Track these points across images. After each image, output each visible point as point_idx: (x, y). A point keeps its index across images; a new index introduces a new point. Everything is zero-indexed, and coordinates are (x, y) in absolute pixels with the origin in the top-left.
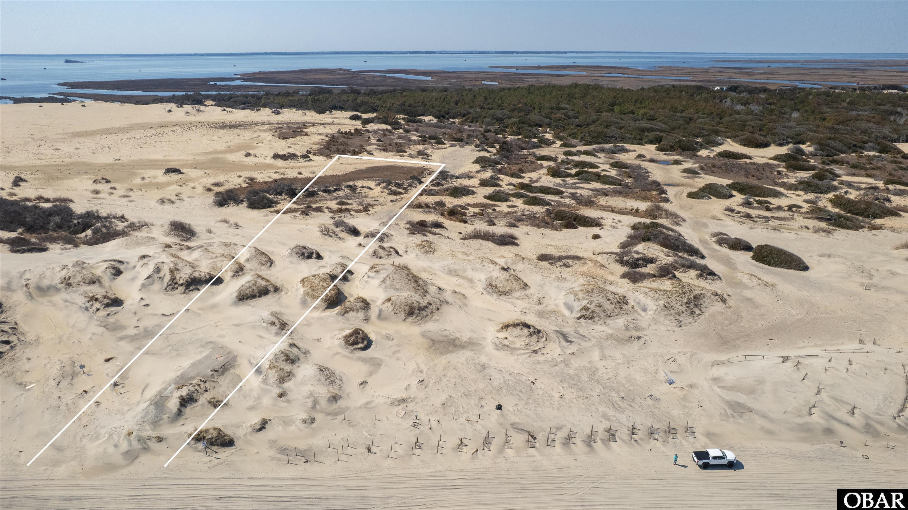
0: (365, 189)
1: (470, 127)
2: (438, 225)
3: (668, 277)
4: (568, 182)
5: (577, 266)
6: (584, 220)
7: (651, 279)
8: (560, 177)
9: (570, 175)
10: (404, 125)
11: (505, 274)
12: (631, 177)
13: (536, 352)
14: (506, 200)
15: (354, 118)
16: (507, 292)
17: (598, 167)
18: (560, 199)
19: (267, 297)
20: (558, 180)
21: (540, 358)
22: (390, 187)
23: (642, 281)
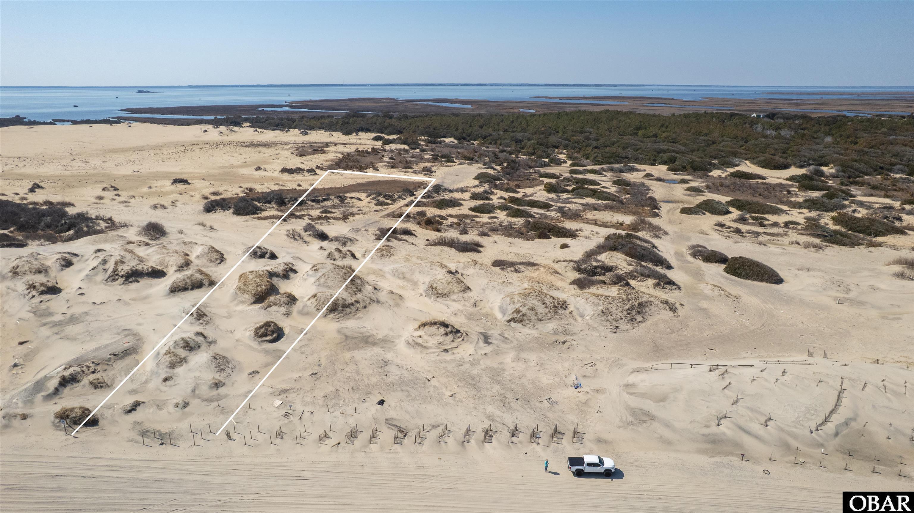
0: (354, 200)
1: (488, 147)
2: (407, 232)
3: (620, 284)
4: (561, 197)
5: (529, 272)
6: (559, 231)
7: (599, 286)
8: (555, 192)
9: (567, 191)
10: (423, 145)
11: (449, 277)
12: (629, 194)
13: (446, 351)
14: (490, 212)
15: (376, 139)
16: (445, 295)
17: (600, 184)
18: (546, 212)
19: (199, 290)
20: (552, 196)
21: (448, 357)
22: (379, 198)
23: (589, 287)
